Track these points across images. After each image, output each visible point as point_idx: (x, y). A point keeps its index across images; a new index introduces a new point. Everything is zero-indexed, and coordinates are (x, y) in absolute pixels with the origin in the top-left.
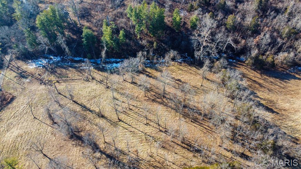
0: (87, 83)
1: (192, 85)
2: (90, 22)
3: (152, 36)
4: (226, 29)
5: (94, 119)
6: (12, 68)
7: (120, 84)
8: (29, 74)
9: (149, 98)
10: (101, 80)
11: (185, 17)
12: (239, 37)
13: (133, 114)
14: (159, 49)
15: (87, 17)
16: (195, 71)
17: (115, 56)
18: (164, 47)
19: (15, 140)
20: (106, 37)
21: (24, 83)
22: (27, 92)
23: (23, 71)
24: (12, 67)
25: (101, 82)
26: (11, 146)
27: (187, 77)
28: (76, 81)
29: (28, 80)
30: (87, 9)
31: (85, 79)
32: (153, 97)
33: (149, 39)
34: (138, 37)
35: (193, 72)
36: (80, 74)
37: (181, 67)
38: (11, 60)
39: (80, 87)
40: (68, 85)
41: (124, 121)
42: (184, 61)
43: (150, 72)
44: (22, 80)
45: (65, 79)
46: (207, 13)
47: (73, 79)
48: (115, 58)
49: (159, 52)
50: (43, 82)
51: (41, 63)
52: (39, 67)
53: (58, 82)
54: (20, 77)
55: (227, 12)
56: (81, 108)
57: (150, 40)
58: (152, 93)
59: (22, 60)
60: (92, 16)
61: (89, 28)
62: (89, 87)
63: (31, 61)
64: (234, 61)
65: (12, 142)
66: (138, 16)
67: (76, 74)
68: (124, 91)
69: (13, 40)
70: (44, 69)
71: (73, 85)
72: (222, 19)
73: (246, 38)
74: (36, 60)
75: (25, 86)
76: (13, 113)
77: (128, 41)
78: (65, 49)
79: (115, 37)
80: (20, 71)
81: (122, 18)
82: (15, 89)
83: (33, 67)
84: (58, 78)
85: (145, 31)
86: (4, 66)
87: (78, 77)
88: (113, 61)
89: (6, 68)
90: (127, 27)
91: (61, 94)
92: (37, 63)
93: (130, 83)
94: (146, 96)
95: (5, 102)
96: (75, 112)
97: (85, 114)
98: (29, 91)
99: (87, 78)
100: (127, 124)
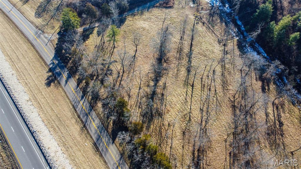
0: (217, 43)
5: (183, 66)
8: (199, 2)
13: (206, 94)
17: (267, 48)
19: (139, 28)
21: (188, 5)
25: (226, 53)
28: (213, 34)
29: (192, 5)
31: (219, 40)
39: (209, 40)
40: (205, 31)
44: (190, 2)
45: (210, 26)
47: (214, 31)
52: (209, 4)
53: (204, 24)
58: (243, 102)
65: (137, 28)
67: (221, 31)
70: (211, 8)
71: (207, 35)
75: (186, 7)
76: (159, 15)
82: (179, 4)
84: (208, 22)
87: (218, 34)
94: (234, 97)
95: (165, 5)
96: (182, 50)
97: (184, 57)
98: (183, 12)
99: (222, 40)
100: (192, 93)
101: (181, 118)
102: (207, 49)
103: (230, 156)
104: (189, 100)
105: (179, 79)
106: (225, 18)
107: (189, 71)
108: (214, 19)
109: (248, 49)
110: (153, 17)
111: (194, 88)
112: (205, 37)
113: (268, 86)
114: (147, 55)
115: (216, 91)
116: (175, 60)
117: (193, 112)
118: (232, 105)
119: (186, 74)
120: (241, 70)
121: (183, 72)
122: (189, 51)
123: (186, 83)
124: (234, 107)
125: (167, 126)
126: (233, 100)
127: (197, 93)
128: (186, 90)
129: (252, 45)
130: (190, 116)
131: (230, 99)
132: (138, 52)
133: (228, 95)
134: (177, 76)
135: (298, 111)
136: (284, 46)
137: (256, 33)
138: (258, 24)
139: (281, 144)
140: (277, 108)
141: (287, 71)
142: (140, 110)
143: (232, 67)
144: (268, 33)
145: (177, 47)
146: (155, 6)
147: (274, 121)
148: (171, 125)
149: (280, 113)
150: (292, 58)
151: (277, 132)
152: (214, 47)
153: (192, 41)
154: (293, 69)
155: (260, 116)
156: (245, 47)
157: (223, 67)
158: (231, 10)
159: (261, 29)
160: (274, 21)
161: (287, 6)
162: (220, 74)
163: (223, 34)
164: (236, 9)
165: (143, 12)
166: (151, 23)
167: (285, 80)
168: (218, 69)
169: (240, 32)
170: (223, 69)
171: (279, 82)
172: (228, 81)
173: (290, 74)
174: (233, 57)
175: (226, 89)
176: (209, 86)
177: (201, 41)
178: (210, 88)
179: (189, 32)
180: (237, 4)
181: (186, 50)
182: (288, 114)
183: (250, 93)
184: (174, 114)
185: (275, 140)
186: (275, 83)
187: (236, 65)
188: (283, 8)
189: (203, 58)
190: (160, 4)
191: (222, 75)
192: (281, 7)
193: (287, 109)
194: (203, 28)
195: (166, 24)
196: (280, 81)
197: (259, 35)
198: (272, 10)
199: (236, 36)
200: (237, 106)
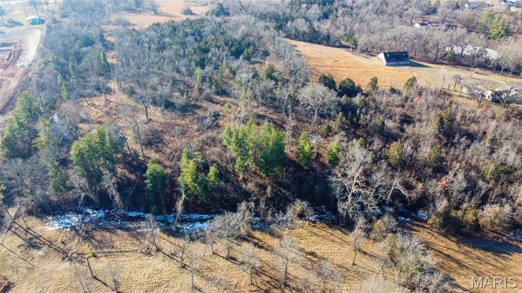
0: (147, 258)
1: (336, 263)
2: (160, 153)
3: (264, 175)
4: (389, 165)
6: (17, 231)
7: (206, 260)
8: (45, 241)
9: (258, 287)
10: (173, 253)
11: (319, 146)
12: (412, 179)
14: (276, 197)
15: (156, 144)
16: (339, 237)
17: (200, 209)
18: (285, 194)
20: (186, 178)
21: (33, 258)
22: (36, 274)
23: (36, 236)
24: (16, 229)
25: (172, 256)
27: (326, 247)
28: (127, 254)
29: (41, 253)
30: (158, 132)
31: (144, 252)
32: (266, 285)
33: (259, 180)
34: (241, 178)
35: (337, 239)
36: (135, 242)
37: (315, 230)
38: (17, 216)
39: (133, 265)
40: (111, 262)
42: (321, 219)
43: (261, 238)
44: (30, 252)
45: (109, 250)
46: (354, 140)
47: (122, 250)
48: (200, 214)
49: (277, 202)
50: (67, 256)
51: (69, 222)
52: (65, 229)
53: (95, 256)
54: (29, 246)
55: (388, 137)
57: (261, 182)
58: (264, 277)
59: (37, 216)
60: (165, 143)
61: (159, 162)
62: (149, 265)
63: (51, 218)
64: (408, 219)
66: (240, 143)
67: (129, 242)
68: (214, 274)
69: (27, 182)
70: (74, 232)
71: (121, 262)
72: (381, 149)
73: (425, 181)
74: (61, 215)
75: (35, 264)
77: (223, 183)
78: (113, 197)
79: (201, 177)
80: (29, 236)
81: (215, 146)
82: (16, 270)
83: (54, 228)
84: (96, 248)
85: (253, 167)
86: (3, 227)
87: (132, 248)
88: (196, 219)
89: (6, 229)
90: (222, 160)
91: (97, 279)
92: (62, 221)
93: (224, 258)
94: (253, 284)
113: (256, 238)
120: (214, 253)
126: (256, 288)
133: (245, 290)
143: (202, 261)
152: (152, 266)
162: (204, 282)
163: (137, 243)
170: (198, 273)
172: (222, 277)
175: (234, 287)
177: (126, 277)
182: (303, 241)
186: (254, 230)
191: (207, 279)
194: (103, 262)
197: (184, 202)
199: (154, 229)
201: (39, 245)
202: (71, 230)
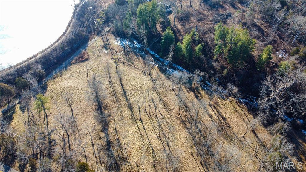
0: (143, 75)
1: (233, 130)
2: (183, 26)
3: (228, 62)
5: (124, 106)
7: (167, 90)
8: (110, 47)
9: (181, 117)
13: (156, 122)
15: (184, 21)
16: (249, 119)
17: (183, 65)
18: (234, 78)
19: (65, 88)
21: (102, 52)
22: (99, 60)
23: (109, 44)
24: (104, 37)
25: (154, 80)
26: (60, 91)
27: (235, 119)
28: (136, 69)
29: (106, 52)
30: (190, 14)
31: (143, 72)
32: (185, 118)
34: (215, 58)
38: (108, 32)
39: (135, 75)
40: (128, 70)
41: (143, 122)
43: (202, 95)
44: (103, 49)
45: (131, 64)
47: (136, 67)
48: (182, 67)
53: (124, 64)
54: (103, 47)
56: (122, 93)
57: (225, 65)
58: (188, 115)
59: (115, 35)
63: (119, 39)
65: (63, 89)
67: (141, 64)
68: (165, 99)
69: (117, 17)
71: (131, 72)
75: (101, 55)
76: (79, 70)
80: (107, 43)
82: (94, 53)
83: (117, 44)
84: (127, 60)
86: (100, 34)
87: (140, 68)
89: (101, 36)
93: (176, 94)
94: (179, 114)
95: (81, 59)
96: (115, 93)
97: (121, 98)
98: (100, 60)
99: (146, 71)
100: (143, 126)
101: (145, 153)
102: (137, 83)
103: (202, 165)
104: (144, 134)
105: (126, 119)
106: (139, 53)
107: (131, 108)
108: (130, 56)
109: (169, 71)
110: (74, 74)
111: (143, 121)
112: (130, 74)
113: (199, 93)
114: (85, 110)
115: (162, 115)
116: (113, 104)
117: (152, 143)
118: (181, 121)
119: (130, 112)
120: (173, 90)
121: (126, 111)
122: (123, 91)
123: (134, 120)
124: (183, 122)
125: (136, 167)
126: (179, 116)
127: (148, 124)
128: (136, 125)
129: (171, 66)
130: (152, 147)
131: (176, 117)
132: (74, 111)
133: (174, 114)
134: (122, 118)
135: (229, 103)
136: (195, 58)
137: (171, 55)
138: (170, 48)
139: (233, 135)
140: (214, 107)
141: (207, 75)
142: (103, 165)
143: (165, 90)
144: (179, 53)
145: (110, 92)
146: (71, 63)
147: (218, 119)
148: (140, 165)
149: (219, 111)
150: (205, 65)
151: (225, 127)
152: (142, 80)
153: (121, 81)
154: (210, 73)
155: (206, 119)
156: (167, 70)
157: (158, 93)
158: (141, 45)
159: (173, 51)
160: (179, 42)
161: (181, 29)
162: (158, 100)
163: (144, 66)
164: (145, 42)
165: (62, 72)
166: (74, 80)
167: (209, 83)
168: (155, 96)
169: (157, 60)
170: (158, 94)
171: (205, 87)
172: (168, 102)
173: (210, 77)
174: (161, 82)
175: (169, 110)
176: (155, 114)
177: (129, 79)
178: (156, 115)
179: (114, 75)
180: (144, 38)
181: (119, 91)
182: (225, 109)
183: (190, 105)
184: (137, 153)
185: (227, 133)
186: (203, 89)
187: (167, 87)
188: (179, 30)
189: (137, 92)
190: (75, 60)
191: (160, 99)
192: (178, 30)
193: (222, 105)
194: (125, 68)
195: (90, 75)
196: (205, 85)
197: (173, 57)
198: (173, 34)
199: (155, 64)
200: (185, 120)
201: (107, 48)
202: (123, 48)
